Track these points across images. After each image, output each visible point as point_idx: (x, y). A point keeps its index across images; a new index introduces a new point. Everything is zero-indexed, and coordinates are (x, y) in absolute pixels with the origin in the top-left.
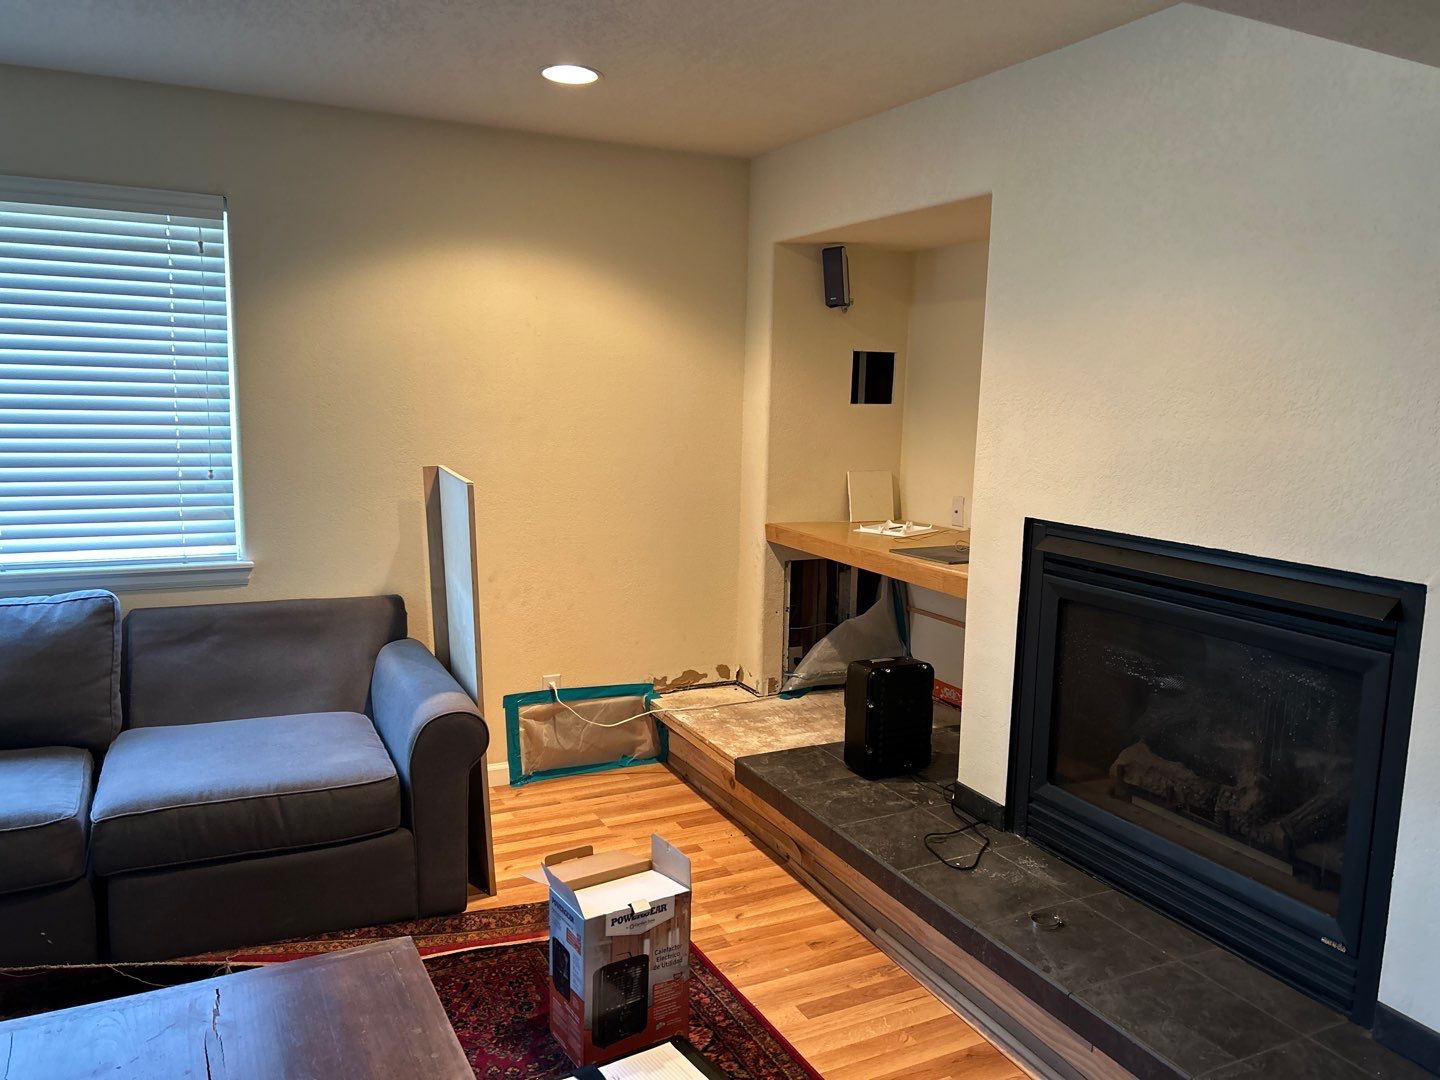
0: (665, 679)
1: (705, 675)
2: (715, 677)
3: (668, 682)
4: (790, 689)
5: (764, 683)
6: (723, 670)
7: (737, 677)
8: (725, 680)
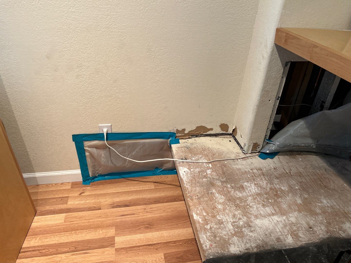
0: (184, 130)
1: (212, 129)
2: (218, 130)
3: (186, 132)
4: (268, 152)
5: (249, 146)
6: (224, 127)
7: (233, 132)
8: (224, 132)
